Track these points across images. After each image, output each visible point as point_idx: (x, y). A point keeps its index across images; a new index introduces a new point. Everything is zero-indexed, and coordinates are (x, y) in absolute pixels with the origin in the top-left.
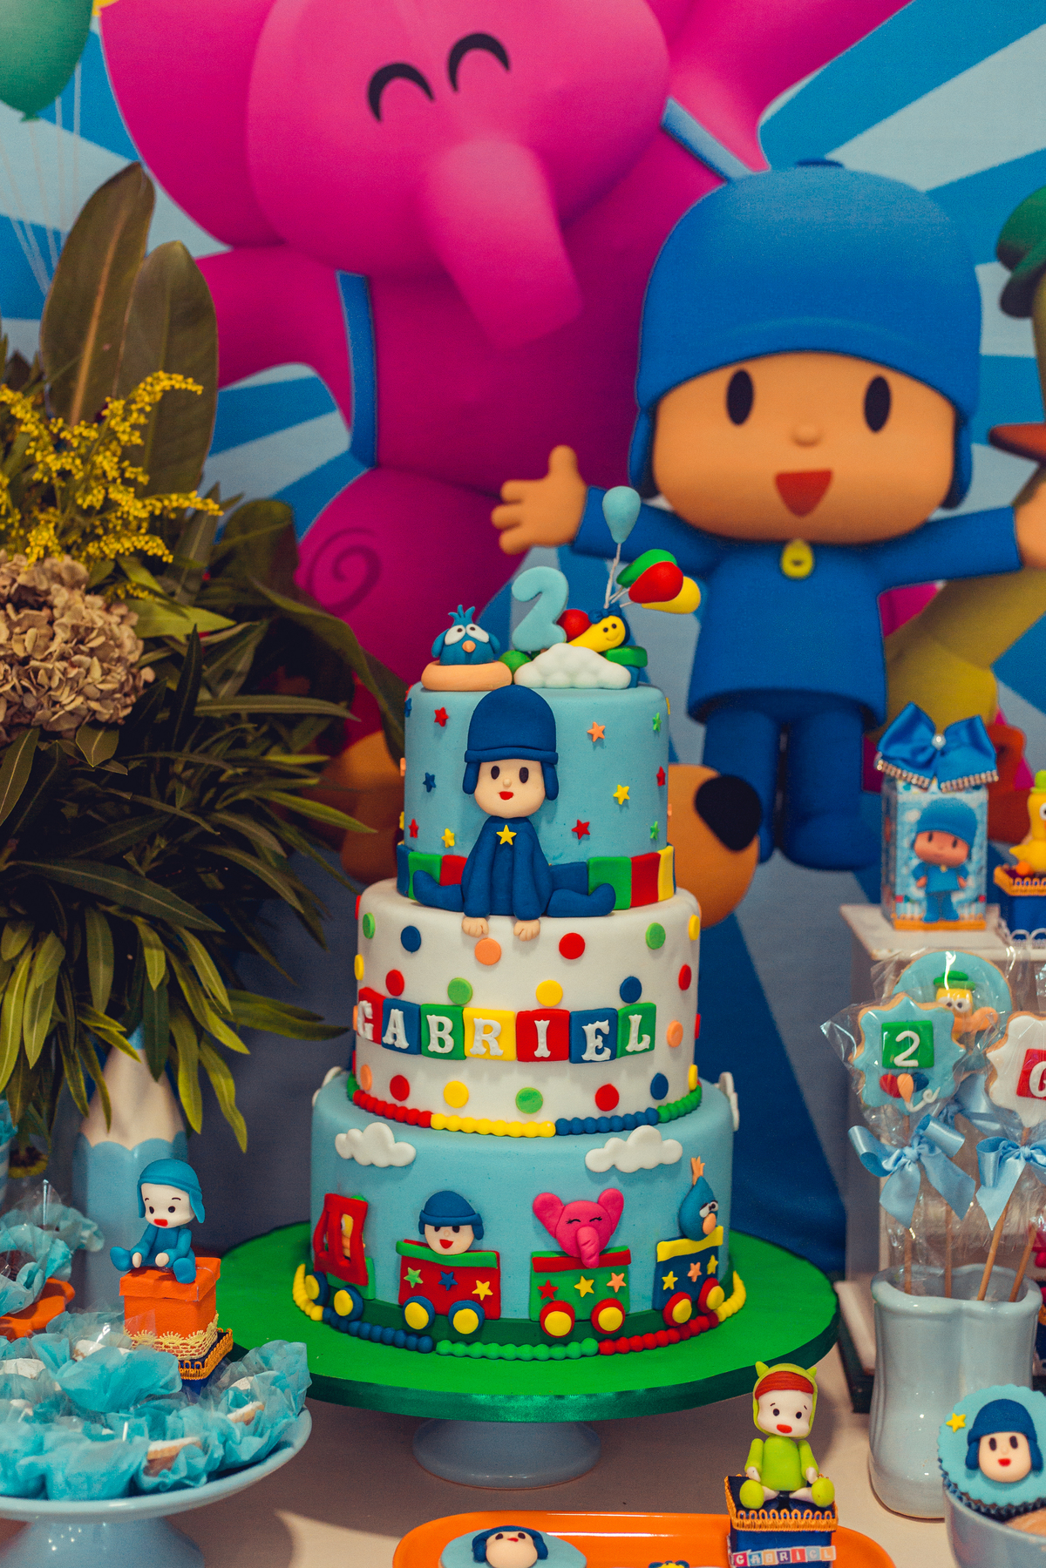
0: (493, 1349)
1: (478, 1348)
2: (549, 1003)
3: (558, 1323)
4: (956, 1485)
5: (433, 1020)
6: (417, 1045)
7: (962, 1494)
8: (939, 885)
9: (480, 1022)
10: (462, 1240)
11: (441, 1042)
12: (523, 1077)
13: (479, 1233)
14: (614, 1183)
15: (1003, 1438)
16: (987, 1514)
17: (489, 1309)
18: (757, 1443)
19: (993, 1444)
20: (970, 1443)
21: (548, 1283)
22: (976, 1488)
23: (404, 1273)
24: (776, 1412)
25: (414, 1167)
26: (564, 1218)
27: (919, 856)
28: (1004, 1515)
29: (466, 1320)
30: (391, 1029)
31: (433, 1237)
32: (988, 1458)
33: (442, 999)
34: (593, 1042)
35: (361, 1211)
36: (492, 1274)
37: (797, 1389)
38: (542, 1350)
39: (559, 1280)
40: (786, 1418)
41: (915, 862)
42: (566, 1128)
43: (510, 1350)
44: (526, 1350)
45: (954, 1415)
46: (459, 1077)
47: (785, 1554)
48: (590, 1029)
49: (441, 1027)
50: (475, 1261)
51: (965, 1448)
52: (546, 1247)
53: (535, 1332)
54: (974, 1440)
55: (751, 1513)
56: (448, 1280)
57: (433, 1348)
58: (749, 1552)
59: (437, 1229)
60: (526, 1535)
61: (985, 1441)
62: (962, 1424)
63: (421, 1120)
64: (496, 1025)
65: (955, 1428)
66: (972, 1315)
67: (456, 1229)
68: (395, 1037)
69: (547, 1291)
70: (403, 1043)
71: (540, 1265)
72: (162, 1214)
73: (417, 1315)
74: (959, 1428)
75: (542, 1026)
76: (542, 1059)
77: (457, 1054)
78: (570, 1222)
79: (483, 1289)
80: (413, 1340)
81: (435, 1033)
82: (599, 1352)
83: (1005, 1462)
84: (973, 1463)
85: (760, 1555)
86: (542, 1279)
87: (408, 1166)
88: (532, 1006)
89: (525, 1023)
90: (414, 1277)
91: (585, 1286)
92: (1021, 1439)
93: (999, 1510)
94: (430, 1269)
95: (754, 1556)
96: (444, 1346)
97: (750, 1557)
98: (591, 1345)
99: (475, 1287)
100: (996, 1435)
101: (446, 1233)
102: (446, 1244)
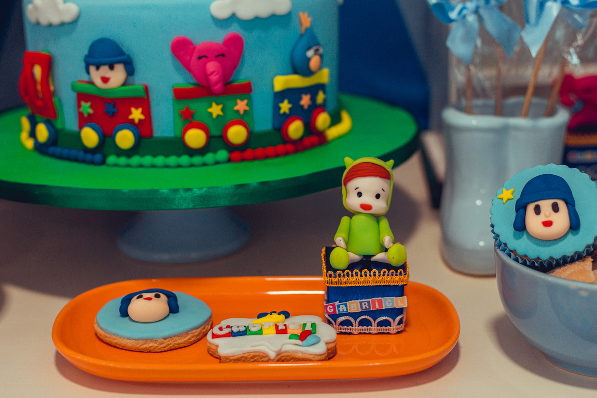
0: (148, 160)
1: (136, 160)
3: (195, 138)
4: (505, 245)
7: (511, 251)
10: (117, 76)
13: (130, 70)
14: (235, 29)
15: (546, 205)
16: (532, 266)
17: (143, 130)
18: (345, 220)
19: (538, 210)
20: (517, 211)
21: (187, 109)
22: (523, 246)
23: (79, 106)
24: (360, 195)
25: (80, 22)
26: (195, 56)
28: (547, 266)
29: (125, 138)
31: (96, 75)
32: (534, 222)
36: (143, 102)
37: (376, 176)
38: (185, 159)
39: (196, 106)
40: (367, 199)
43: (160, 160)
44: (172, 160)
45: (504, 190)
47: (366, 303)
50: (129, 92)
51: (513, 214)
52: (183, 80)
53: (178, 146)
54: (521, 208)
55: (338, 273)
56: (110, 108)
57: (103, 162)
58: (337, 303)
59: (98, 68)
60: (161, 294)
61: (531, 208)
62: (512, 197)
65: (505, 200)
67: (112, 67)
69: (187, 114)
71: (180, 94)
73: (90, 137)
74: (509, 200)
78: (200, 58)
79: (137, 114)
80: (89, 157)
82: (230, 160)
83: (548, 224)
84: (520, 226)
85: (346, 305)
86: (182, 105)
87: (75, 21)
90: (86, 108)
91: (216, 110)
92: (562, 204)
93: (542, 263)
94: (96, 100)
95: (341, 306)
96: (111, 159)
97: (339, 306)
98: (223, 154)
99: (130, 113)
100: (539, 203)
101: (105, 71)
102: (105, 80)
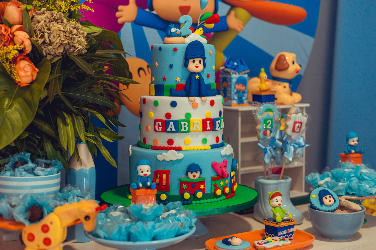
0: (205, 201)
1: (202, 201)
2: (208, 117)
3: (219, 192)
5: (183, 123)
6: (178, 130)
8: (240, 96)
9: (195, 122)
10: (198, 175)
11: (185, 128)
12: (203, 135)
14: (225, 158)
15: (328, 196)
17: (203, 191)
19: (326, 198)
21: (215, 183)
22: (324, 208)
23: (181, 186)
24: (277, 201)
26: (219, 167)
27: (236, 89)
29: (199, 194)
30: (170, 127)
31: (190, 175)
32: (326, 201)
33: (184, 118)
34: (218, 125)
35: (168, 173)
36: (203, 183)
38: (215, 199)
39: (217, 182)
40: (279, 202)
41: (235, 91)
42: (213, 147)
43: (209, 200)
44: (212, 200)
46: (188, 137)
47: (287, 231)
48: (217, 122)
49: (185, 124)
50: (200, 180)
51: (318, 201)
52: (214, 175)
53: (216, 196)
54: (320, 199)
56: (194, 186)
57: (191, 203)
59: (192, 173)
61: (324, 198)
63: (179, 149)
64: (199, 122)
66: (281, 183)
67: (197, 172)
68: (171, 129)
69: (215, 185)
70: (174, 130)
71: (214, 179)
72: (145, 172)
73: (187, 195)
75: (208, 122)
76: (209, 130)
77: (189, 131)
78: (220, 167)
79: (202, 187)
80: (186, 202)
81: (183, 126)
82: (226, 199)
83: (330, 201)
84: (322, 203)
86: (213, 183)
87: (182, 159)
88: (205, 118)
89: (204, 122)
90: (185, 186)
91: (222, 183)
92: (331, 196)
94: (189, 184)
96: (194, 202)
97: (281, 233)
98: (224, 197)
99: (200, 186)
100: (326, 196)
101: (194, 174)
102: (194, 176)
